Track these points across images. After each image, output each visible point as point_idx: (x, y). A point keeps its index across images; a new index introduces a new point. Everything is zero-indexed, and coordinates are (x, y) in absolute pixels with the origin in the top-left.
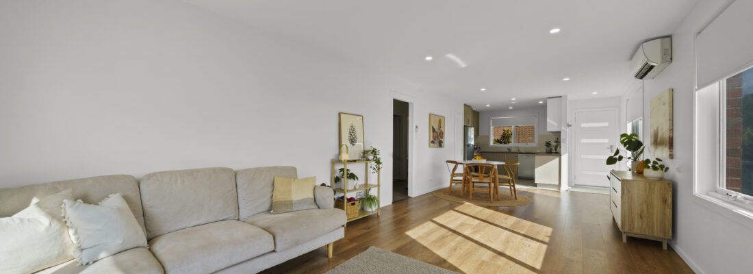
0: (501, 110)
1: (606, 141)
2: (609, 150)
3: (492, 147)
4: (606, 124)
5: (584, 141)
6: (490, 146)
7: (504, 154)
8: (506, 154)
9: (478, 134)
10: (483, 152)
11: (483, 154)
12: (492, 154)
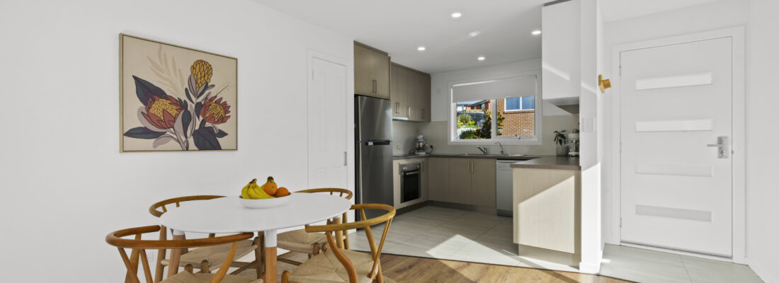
0: (467, 68)
1: (706, 124)
2: (716, 150)
3: (455, 146)
4: (706, 79)
5: (642, 126)
6: (449, 144)
7: (470, 160)
8: (473, 160)
9: (429, 120)
10: (430, 156)
11: (430, 159)
12: (447, 159)
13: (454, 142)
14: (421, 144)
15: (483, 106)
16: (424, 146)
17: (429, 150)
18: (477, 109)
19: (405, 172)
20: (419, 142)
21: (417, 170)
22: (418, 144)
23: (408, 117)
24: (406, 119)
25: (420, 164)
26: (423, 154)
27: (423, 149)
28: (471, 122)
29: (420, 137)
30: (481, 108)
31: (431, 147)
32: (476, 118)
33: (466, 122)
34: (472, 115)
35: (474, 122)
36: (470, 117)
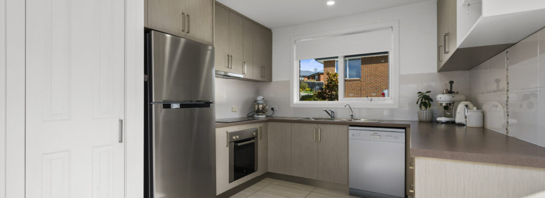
6: (292, 106)
7: (316, 126)
8: (319, 126)
9: (270, 80)
10: (271, 120)
11: (270, 124)
12: (289, 125)
13: (296, 104)
14: (261, 106)
15: (317, 77)
16: (263, 108)
17: (270, 113)
18: (312, 79)
19: (236, 142)
20: (258, 104)
21: (253, 138)
22: (257, 106)
23: (244, 74)
24: (242, 76)
25: (256, 131)
26: (262, 117)
27: (263, 111)
28: (307, 89)
29: (260, 98)
30: (315, 79)
31: (272, 109)
32: (312, 86)
33: (304, 89)
34: (309, 84)
35: (310, 89)
36: (307, 85)
